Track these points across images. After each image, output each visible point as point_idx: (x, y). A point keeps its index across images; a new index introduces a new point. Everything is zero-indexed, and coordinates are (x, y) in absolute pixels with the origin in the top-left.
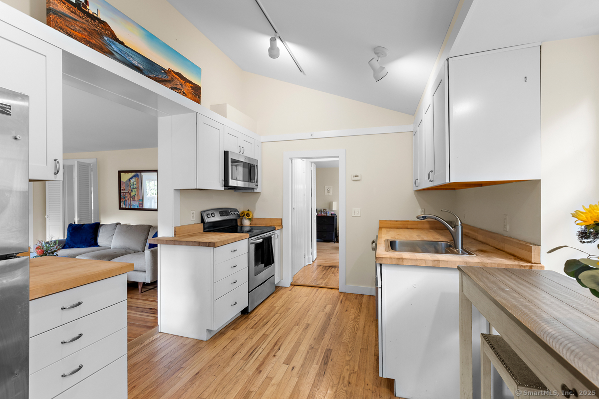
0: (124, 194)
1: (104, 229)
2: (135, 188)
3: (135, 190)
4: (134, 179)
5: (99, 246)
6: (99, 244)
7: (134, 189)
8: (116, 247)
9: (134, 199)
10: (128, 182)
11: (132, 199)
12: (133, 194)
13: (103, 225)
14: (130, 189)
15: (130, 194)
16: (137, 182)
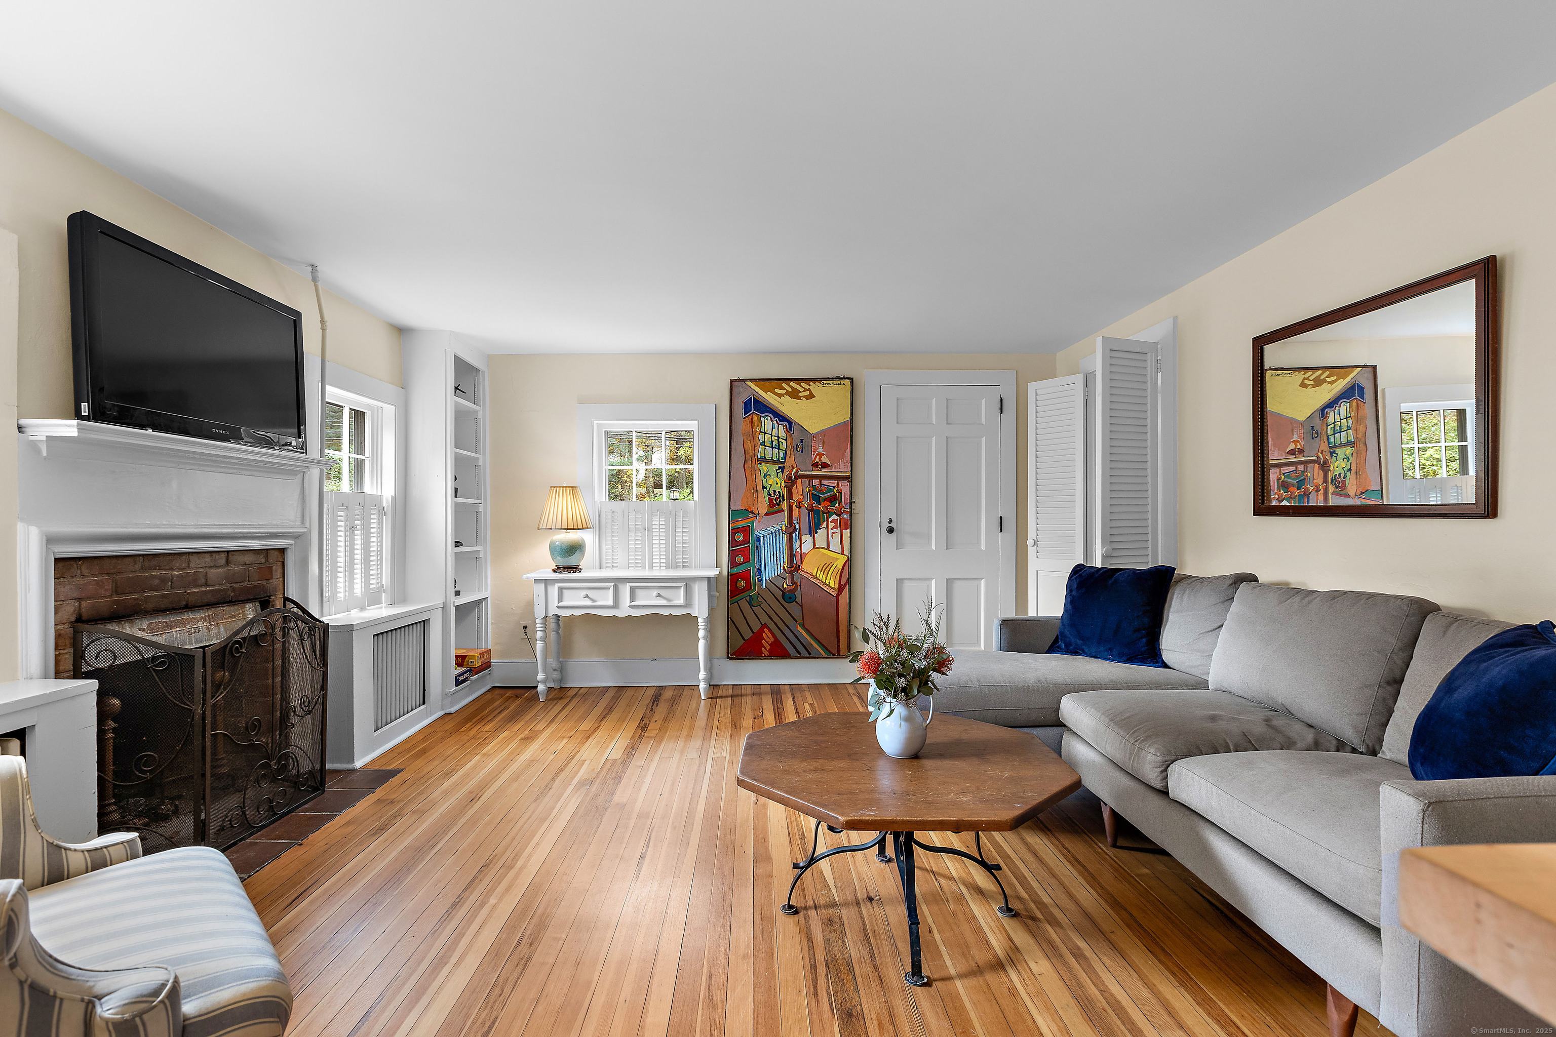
0: (1301, 468)
1: (1186, 597)
2: (1349, 444)
3: (1349, 451)
4: (1343, 408)
5: (1165, 666)
6: (1166, 657)
7: (1342, 445)
8: (1226, 686)
9: (1343, 487)
10: (1317, 422)
11: (1331, 489)
12: (1338, 466)
13: (1188, 577)
14: (1324, 446)
15: (1325, 467)
16: (1358, 420)
